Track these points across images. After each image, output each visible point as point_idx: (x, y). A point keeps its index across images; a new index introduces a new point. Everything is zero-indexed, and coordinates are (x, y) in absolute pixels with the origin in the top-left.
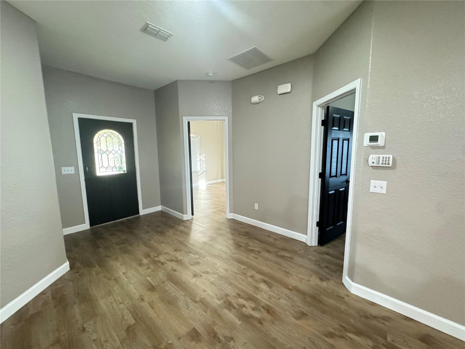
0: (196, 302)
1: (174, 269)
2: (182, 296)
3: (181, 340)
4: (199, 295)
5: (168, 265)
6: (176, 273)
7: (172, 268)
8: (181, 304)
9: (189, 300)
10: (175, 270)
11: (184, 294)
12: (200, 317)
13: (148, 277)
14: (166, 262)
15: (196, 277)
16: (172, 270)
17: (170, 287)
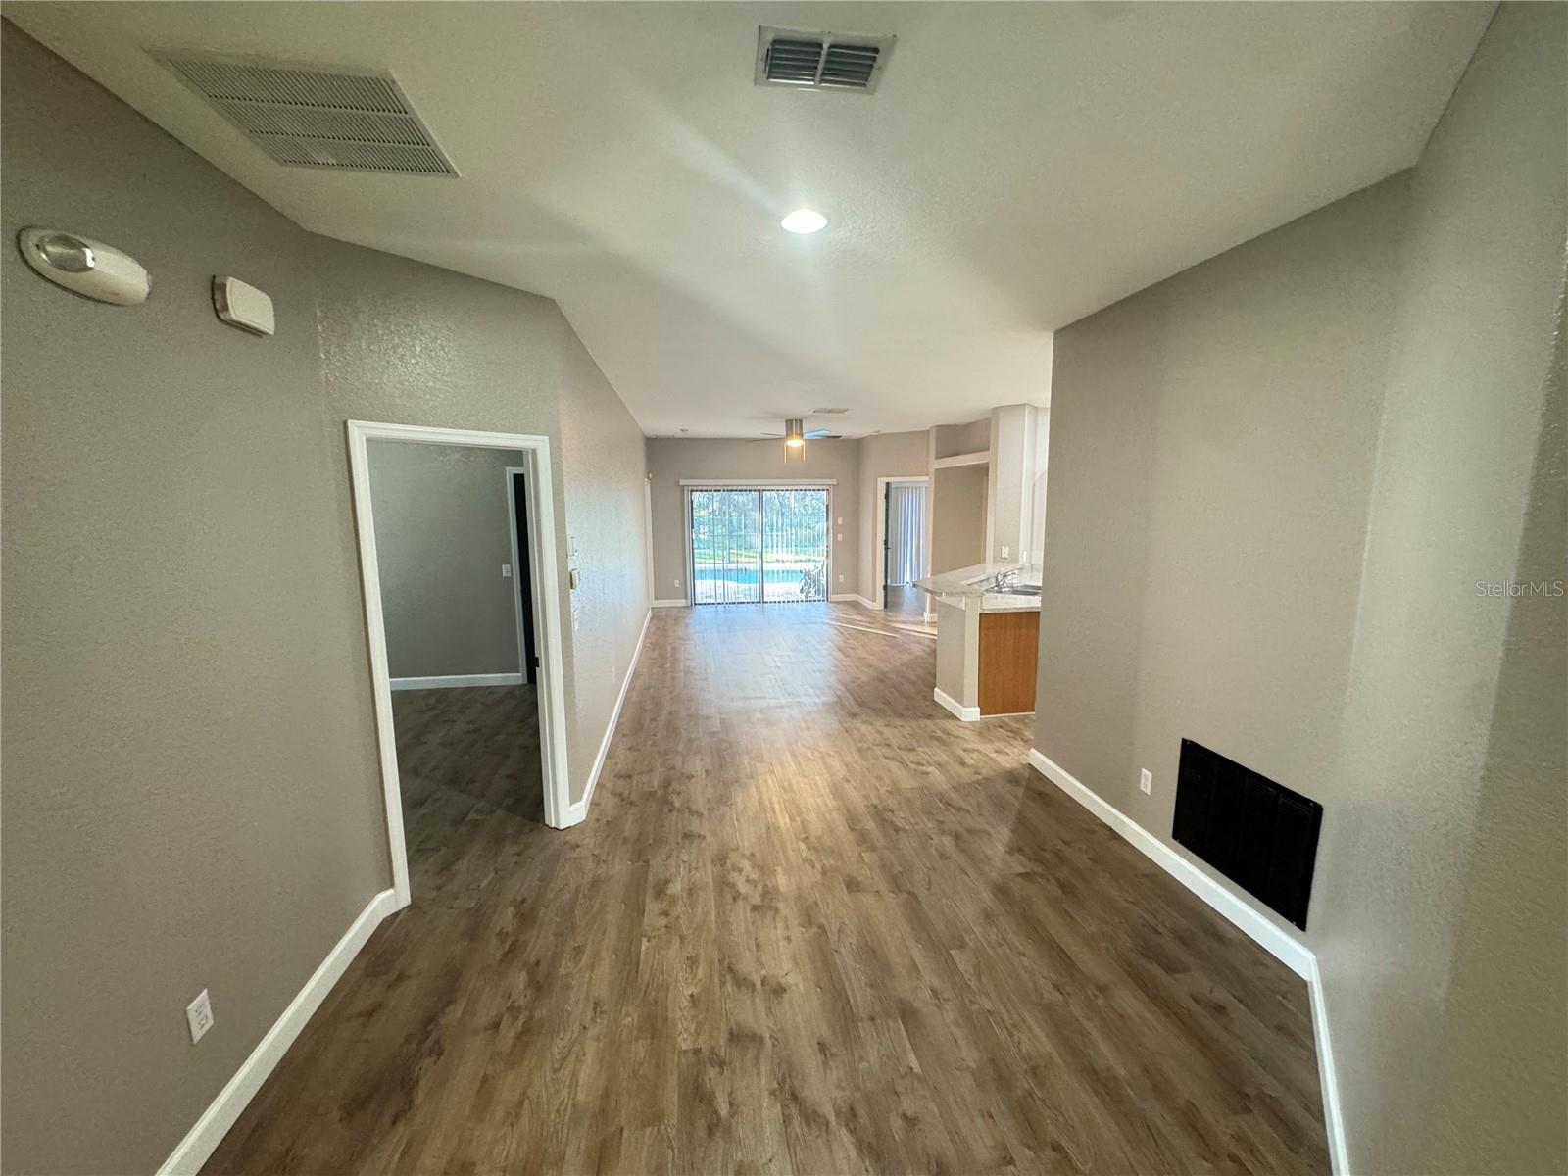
0: (822, 927)
1: (821, 1057)
2: (840, 953)
3: (875, 889)
4: (806, 936)
5: (837, 1093)
6: (825, 1032)
7: (825, 1064)
8: (852, 939)
9: (833, 938)
10: (822, 1046)
11: (835, 953)
12: (830, 901)
13: (916, 1071)
14: (832, 1118)
15: (779, 984)
16: (832, 1055)
17: (860, 995)
